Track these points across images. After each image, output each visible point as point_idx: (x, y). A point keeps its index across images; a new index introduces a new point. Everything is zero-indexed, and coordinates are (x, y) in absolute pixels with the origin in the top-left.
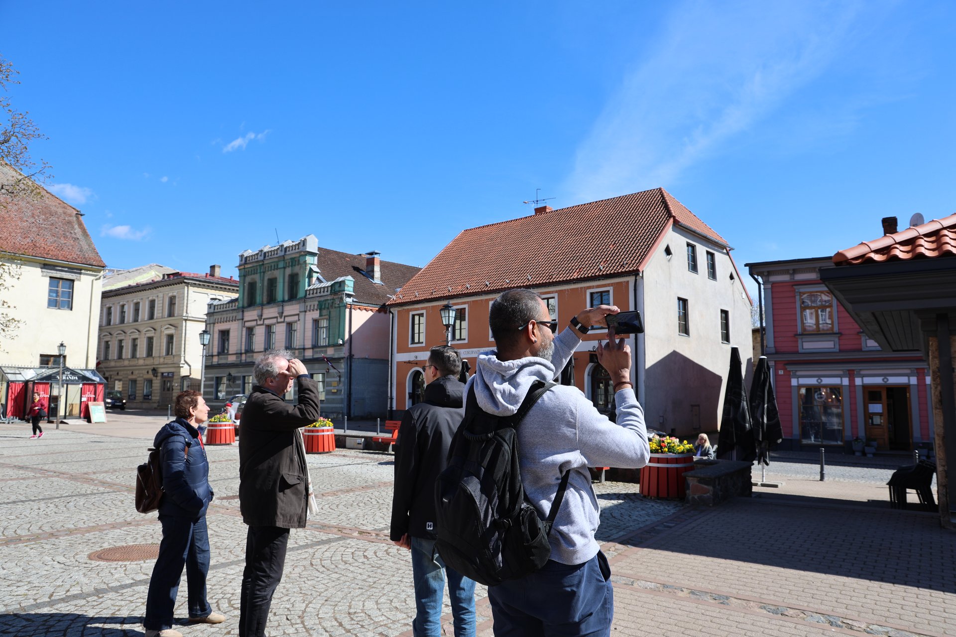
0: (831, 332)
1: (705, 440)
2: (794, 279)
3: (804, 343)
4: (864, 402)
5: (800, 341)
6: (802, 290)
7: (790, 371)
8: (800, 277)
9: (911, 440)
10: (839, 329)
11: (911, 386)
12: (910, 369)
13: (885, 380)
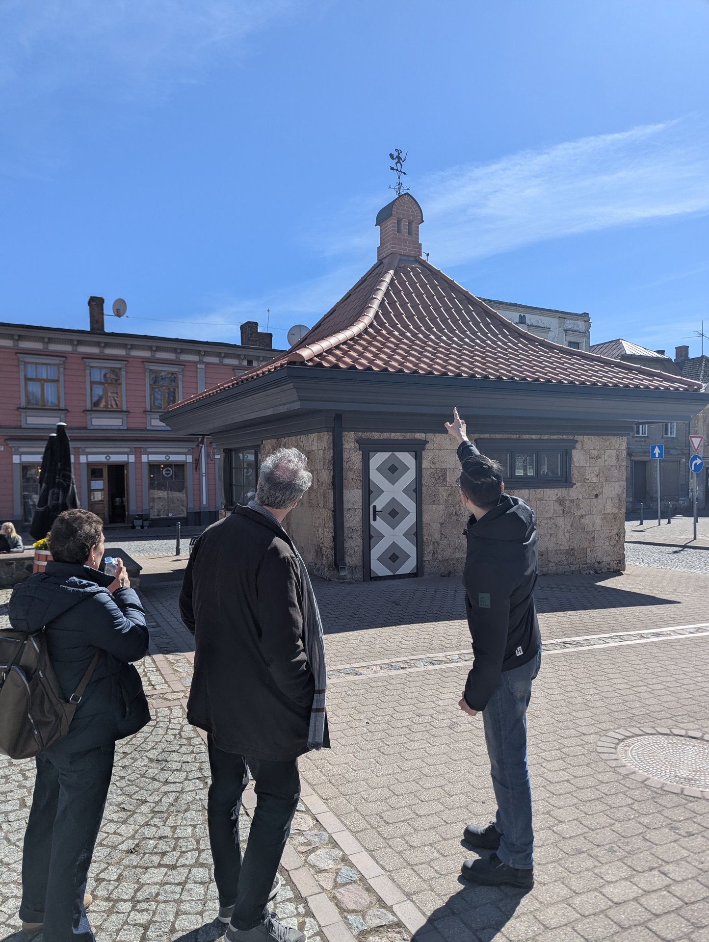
0: (57, 408)
1: (12, 530)
2: (17, 346)
3: (28, 418)
4: (88, 480)
5: (23, 415)
6: (27, 360)
7: (11, 447)
8: (25, 345)
9: (126, 513)
10: (65, 406)
11: (130, 464)
12: (129, 447)
13: (108, 458)
